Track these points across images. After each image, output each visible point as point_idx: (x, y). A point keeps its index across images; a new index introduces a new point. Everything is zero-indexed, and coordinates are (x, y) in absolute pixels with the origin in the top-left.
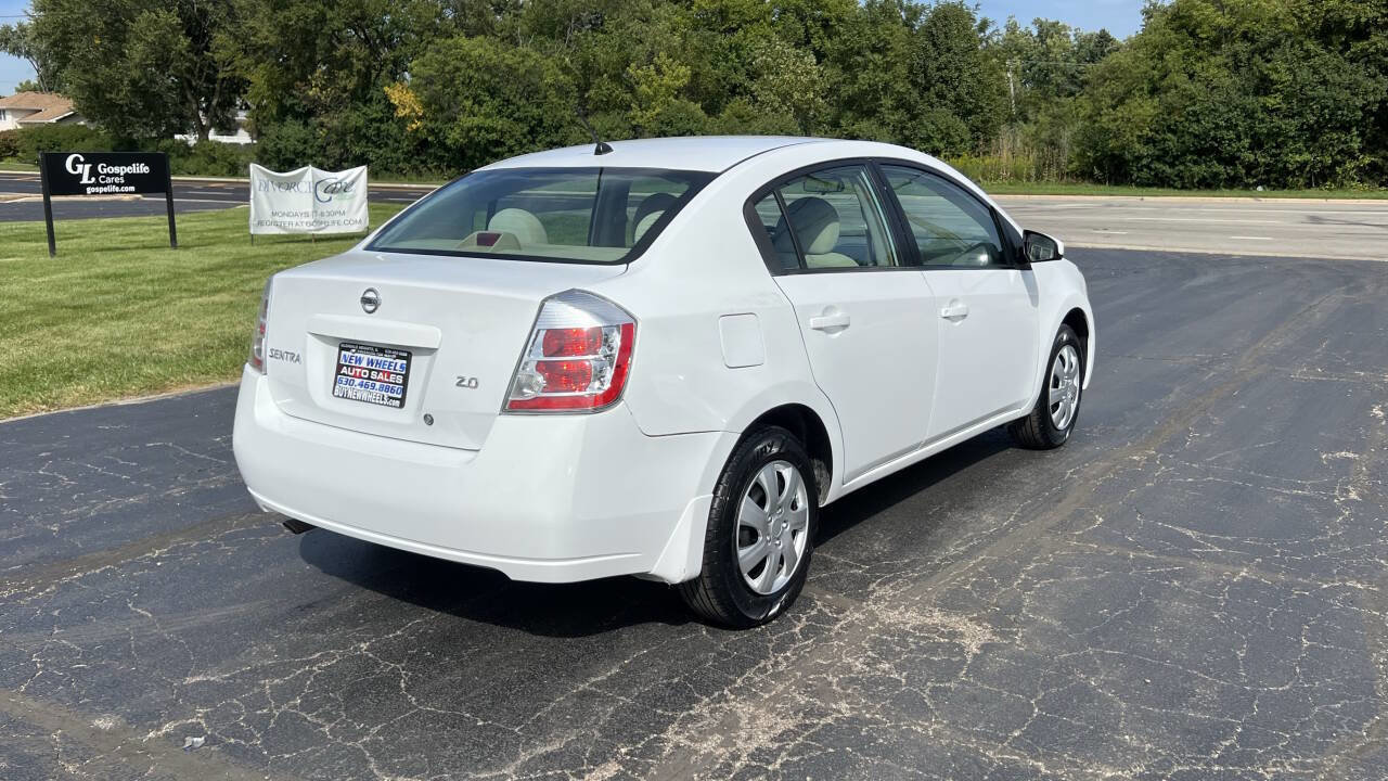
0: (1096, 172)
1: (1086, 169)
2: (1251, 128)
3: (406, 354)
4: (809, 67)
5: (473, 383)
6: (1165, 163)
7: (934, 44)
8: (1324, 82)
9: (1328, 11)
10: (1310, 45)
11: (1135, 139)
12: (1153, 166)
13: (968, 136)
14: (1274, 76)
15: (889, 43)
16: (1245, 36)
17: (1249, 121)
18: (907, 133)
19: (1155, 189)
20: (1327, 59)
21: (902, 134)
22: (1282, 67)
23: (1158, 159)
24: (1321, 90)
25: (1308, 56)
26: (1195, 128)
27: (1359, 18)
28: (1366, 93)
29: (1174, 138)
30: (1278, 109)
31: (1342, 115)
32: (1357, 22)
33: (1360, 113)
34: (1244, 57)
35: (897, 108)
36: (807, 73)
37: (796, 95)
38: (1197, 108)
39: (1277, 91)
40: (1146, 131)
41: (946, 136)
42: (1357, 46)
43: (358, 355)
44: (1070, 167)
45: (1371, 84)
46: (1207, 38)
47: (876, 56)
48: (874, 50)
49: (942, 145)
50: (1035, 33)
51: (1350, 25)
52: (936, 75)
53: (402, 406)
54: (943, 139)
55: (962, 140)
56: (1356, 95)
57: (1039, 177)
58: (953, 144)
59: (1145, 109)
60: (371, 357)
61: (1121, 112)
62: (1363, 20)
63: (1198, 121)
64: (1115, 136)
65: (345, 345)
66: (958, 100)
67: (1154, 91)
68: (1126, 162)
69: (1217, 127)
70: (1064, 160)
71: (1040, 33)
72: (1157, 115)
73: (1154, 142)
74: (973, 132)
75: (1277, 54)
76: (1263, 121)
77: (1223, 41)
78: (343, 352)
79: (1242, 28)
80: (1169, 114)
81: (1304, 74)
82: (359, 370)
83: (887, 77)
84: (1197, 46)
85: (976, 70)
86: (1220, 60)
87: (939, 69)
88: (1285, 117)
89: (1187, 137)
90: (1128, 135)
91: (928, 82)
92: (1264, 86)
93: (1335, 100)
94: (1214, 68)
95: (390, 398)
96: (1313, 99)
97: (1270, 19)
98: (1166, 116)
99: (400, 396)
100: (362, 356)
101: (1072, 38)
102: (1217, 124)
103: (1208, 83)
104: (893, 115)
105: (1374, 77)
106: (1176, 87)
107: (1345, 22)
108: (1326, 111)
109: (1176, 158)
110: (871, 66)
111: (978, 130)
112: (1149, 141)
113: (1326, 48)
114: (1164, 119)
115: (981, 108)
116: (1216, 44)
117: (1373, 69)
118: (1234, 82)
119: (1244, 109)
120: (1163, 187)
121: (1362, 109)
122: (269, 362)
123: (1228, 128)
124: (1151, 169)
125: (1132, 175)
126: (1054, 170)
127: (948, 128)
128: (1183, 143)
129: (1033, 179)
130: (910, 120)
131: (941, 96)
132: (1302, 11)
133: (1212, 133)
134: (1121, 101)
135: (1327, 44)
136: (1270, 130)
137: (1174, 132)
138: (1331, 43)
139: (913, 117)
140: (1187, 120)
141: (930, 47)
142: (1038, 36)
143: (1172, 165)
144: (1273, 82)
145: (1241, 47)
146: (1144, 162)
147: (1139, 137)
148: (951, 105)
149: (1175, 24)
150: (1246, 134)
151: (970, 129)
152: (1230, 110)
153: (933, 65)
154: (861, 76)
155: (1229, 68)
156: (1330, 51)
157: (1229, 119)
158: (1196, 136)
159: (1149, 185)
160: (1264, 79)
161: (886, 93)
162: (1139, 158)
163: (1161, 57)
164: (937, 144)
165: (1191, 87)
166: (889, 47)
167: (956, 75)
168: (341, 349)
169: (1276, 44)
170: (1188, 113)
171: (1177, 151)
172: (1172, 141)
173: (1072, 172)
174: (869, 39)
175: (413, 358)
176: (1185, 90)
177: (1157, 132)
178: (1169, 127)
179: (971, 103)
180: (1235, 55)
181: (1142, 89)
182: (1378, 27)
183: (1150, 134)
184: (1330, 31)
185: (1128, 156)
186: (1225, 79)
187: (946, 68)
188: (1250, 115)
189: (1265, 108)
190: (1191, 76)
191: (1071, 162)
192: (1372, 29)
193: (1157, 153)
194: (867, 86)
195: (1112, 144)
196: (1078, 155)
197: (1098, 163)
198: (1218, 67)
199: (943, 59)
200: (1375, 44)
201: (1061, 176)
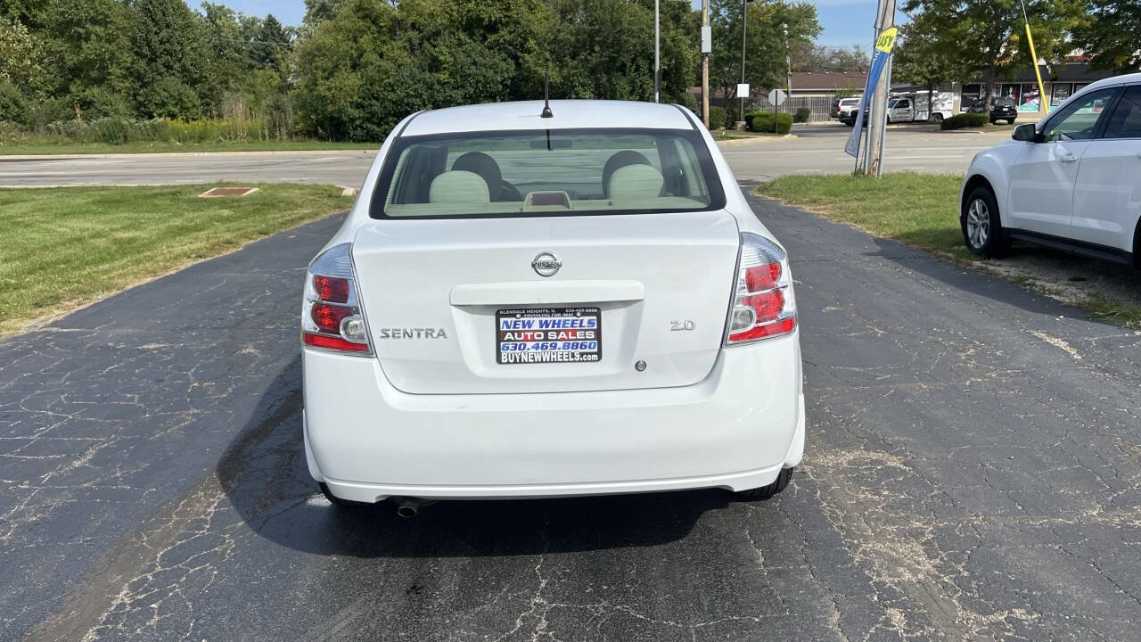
0: (320, 131)
1: (310, 129)
2: (432, 97)
3: (593, 309)
4: (20, 35)
5: (690, 326)
6: (374, 123)
7: (153, 20)
8: (475, 63)
9: (469, 11)
10: (462, 36)
11: (349, 105)
12: (364, 126)
13: (198, 102)
14: (442, 58)
15: (109, 17)
16: (413, 26)
17: (429, 91)
18: (140, 99)
19: (369, 144)
20: (474, 46)
21: (136, 99)
22: (445, 50)
23: (368, 120)
24: (473, 69)
25: (460, 44)
26: (392, 96)
27: (490, 17)
28: (502, 72)
29: (378, 104)
30: (448, 82)
31: (490, 87)
32: (490, 21)
33: (500, 86)
34: (416, 42)
35: (125, 77)
36: (19, 41)
37: (12, 62)
38: (391, 80)
39: (445, 69)
40: (356, 98)
41: (179, 102)
42: (492, 38)
43: (526, 319)
44: (297, 127)
45: (503, 65)
46: (385, 26)
47: (98, 29)
48: (94, 22)
49: (176, 110)
50: (205, 15)
51: (486, 22)
52: (160, 48)
53: (600, 358)
54: (176, 104)
55: (194, 106)
56: (496, 73)
57: (272, 136)
58: (188, 109)
59: (352, 80)
60: (544, 319)
61: (333, 82)
62: (493, 19)
63: (393, 90)
64: (331, 102)
65: (501, 312)
66: (184, 70)
67: (354, 67)
68: (344, 123)
69: (408, 95)
70: (290, 122)
71: (209, 14)
72: (361, 86)
73: (363, 107)
74: (202, 98)
75: (440, 41)
76: (438, 91)
77: (397, 29)
78: (502, 320)
79: (410, 21)
80: (371, 85)
81: (462, 57)
82: (529, 334)
83: (112, 47)
84: (379, 32)
85: (195, 45)
86: (400, 43)
87: (161, 42)
88: (454, 88)
89: (387, 103)
90: (343, 101)
91: (153, 53)
92: (435, 65)
93: (484, 76)
94: (396, 48)
95: (582, 354)
96: (470, 75)
97: (429, 14)
98: (369, 87)
99: (596, 350)
100: (531, 319)
101: (237, 20)
102: (408, 93)
103: (394, 60)
104: (123, 82)
105: (505, 60)
106: (372, 64)
107: (483, 20)
108: (480, 84)
109: (381, 119)
110: (93, 37)
111: (206, 96)
112: (359, 106)
113: (470, 38)
114: (368, 89)
115: (205, 77)
116: (392, 32)
117: (504, 55)
118: (413, 62)
119: (425, 83)
120: (374, 142)
121: (502, 83)
122: (379, 343)
123: (416, 97)
124: (363, 128)
125: (349, 133)
126: (284, 131)
127: (180, 94)
128: (385, 107)
129: (267, 138)
130: (141, 87)
131: (168, 67)
132: (452, 10)
133: (406, 101)
134: (332, 74)
135: (471, 36)
136: (445, 98)
137: (377, 99)
138: (474, 34)
139: (144, 85)
140: (385, 90)
141: (149, 22)
142: (208, 17)
143: (379, 125)
144: (441, 63)
145: (413, 34)
146: (358, 123)
147: (351, 103)
148: (179, 75)
149: (361, 14)
150: (429, 101)
151: (200, 97)
152: (415, 83)
153: (155, 39)
154: (84, 45)
155: (407, 50)
156: (475, 41)
157: (416, 89)
158: (393, 103)
159: (364, 141)
160: (435, 59)
161: (112, 64)
162: (353, 120)
163: (355, 40)
164: (173, 109)
165: (383, 63)
166: (109, 20)
167: (179, 48)
168: (498, 316)
169: (437, 34)
170: (385, 84)
171: (381, 113)
172: (377, 107)
173: (300, 131)
174: (87, 12)
175: (603, 313)
176: (380, 66)
177: (364, 99)
178: (372, 95)
179: (196, 73)
180: (410, 40)
181: (346, 65)
182: (503, 25)
183: (359, 101)
184: (472, 25)
185: (345, 118)
186: (406, 58)
187: (168, 41)
188: (430, 87)
189: (439, 82)
190: (381, 56)
191: (297, 123)
192: (500, 26)
193: (366, 115)
194: (94, 55)
195: (330, 108)
196: (302, 118)
197: (320, 123)
198: (400, 49)
199: (164, 34)
200: (503, 36)
201: (290, 135)
